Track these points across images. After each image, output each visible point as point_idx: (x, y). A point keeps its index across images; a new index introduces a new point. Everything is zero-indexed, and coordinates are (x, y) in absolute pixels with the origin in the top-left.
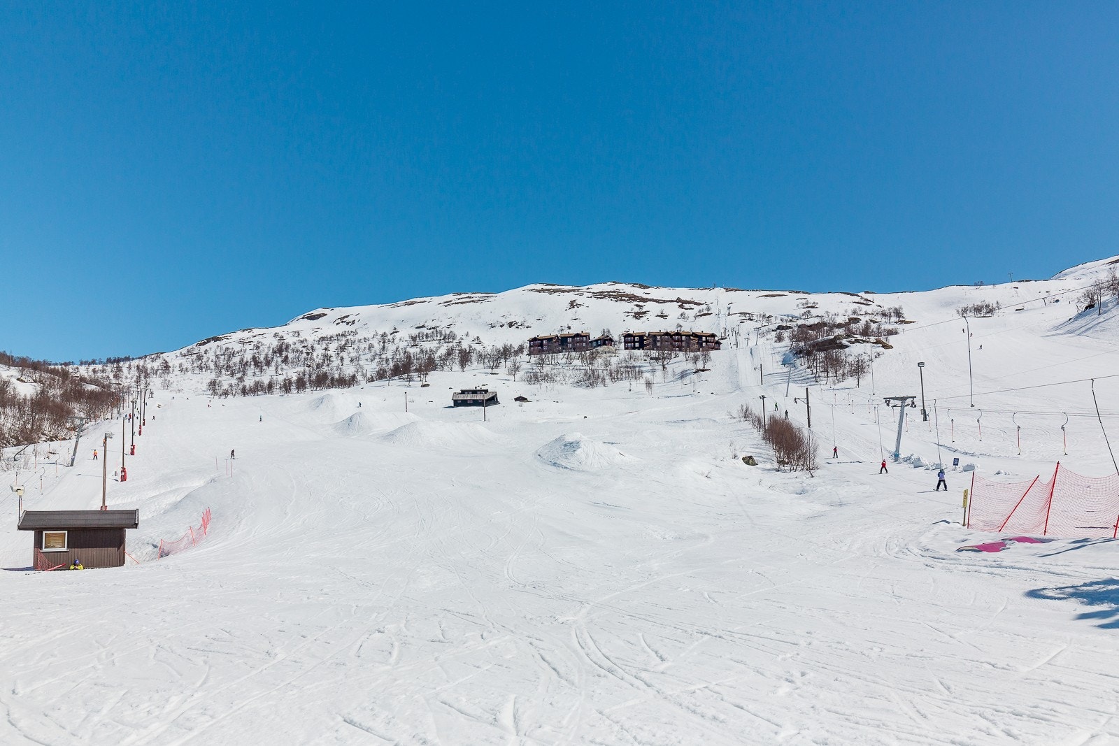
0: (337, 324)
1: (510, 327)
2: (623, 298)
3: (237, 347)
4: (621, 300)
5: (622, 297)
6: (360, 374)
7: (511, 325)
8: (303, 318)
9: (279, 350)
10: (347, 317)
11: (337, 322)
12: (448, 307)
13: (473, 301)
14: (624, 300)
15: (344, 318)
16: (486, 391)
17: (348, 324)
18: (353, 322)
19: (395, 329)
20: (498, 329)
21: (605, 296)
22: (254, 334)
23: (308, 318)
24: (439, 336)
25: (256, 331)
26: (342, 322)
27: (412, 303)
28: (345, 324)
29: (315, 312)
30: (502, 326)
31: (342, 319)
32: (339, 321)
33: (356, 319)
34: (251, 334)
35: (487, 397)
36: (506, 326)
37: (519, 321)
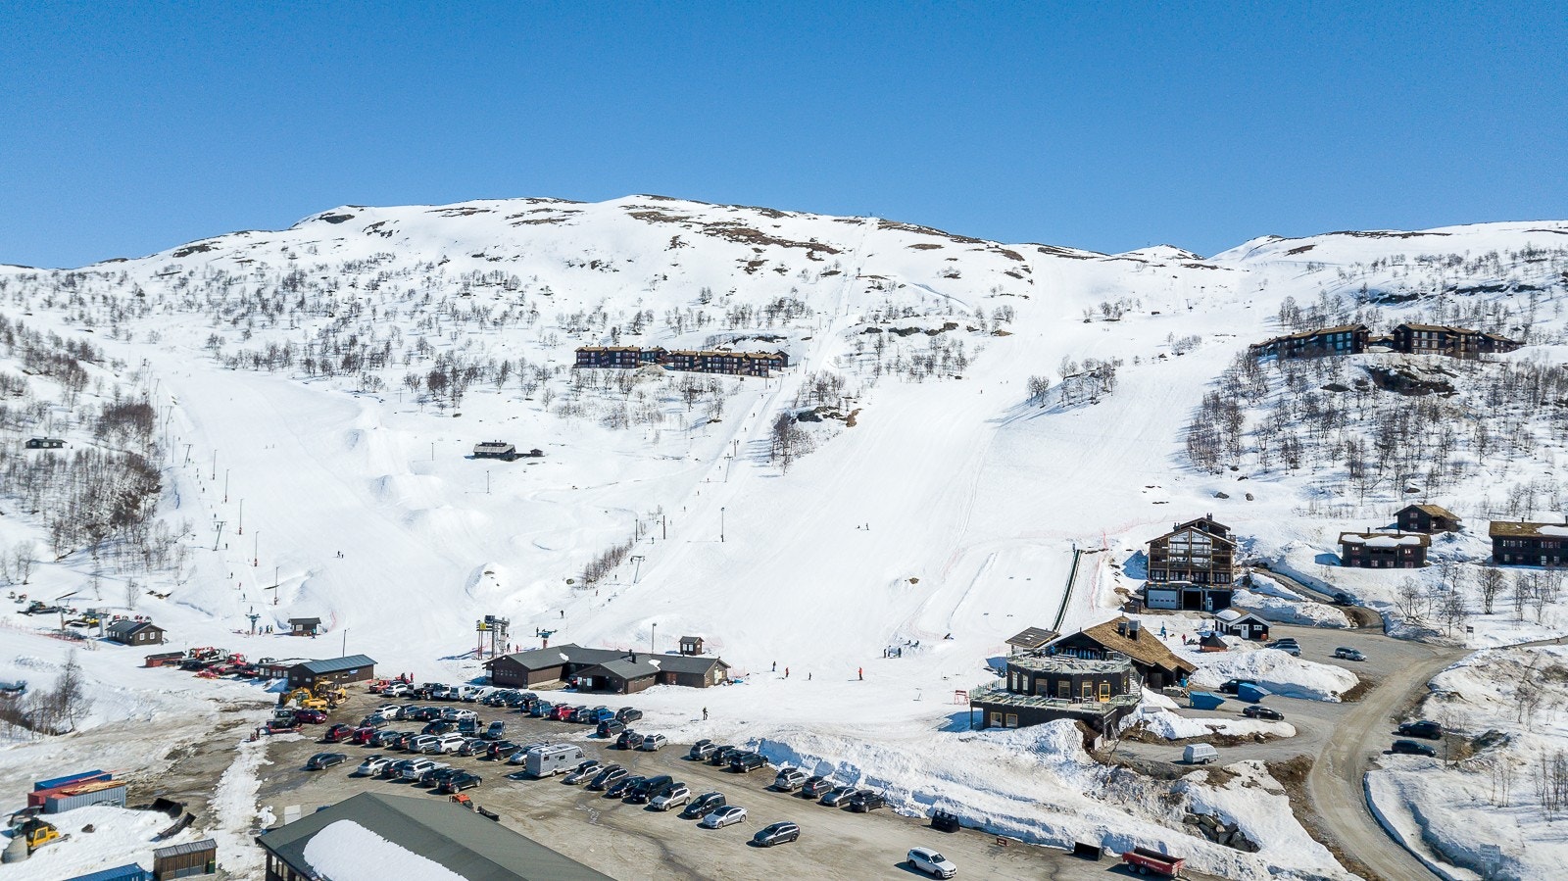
0: (369, 234)
1: (593, 268)
2: (741, 237)
3: (234, 270)
4: (737, 240)
5: (739, 235)
6: (396, 338)
7: (594, 265)
8: (321, 219)
9: (292, 283)
10: (382, 224)
11: (368, 231)
12: (518, 228)
13: (550, 221)
14: (741, 241)
15: (377, 225)
16: (504, 445)
17: (383, 234)
18: (390, 233)
19: (445, 257)
20: (577, 268)
21: (718, 232)
22: (253, 241)
23: (328, 219)
24: (499, 277)
25: (256, 236)
26: (375, 231)
27: (471, 212)
28: (379, 234)
29: (338, 212)
30: (582, 266)
31: (375, 226)
32: (371, 229)
33: (395, 228)
34: (249, 241)
35: (504, 450)
36: (588, 267)
37: (605, 260)
